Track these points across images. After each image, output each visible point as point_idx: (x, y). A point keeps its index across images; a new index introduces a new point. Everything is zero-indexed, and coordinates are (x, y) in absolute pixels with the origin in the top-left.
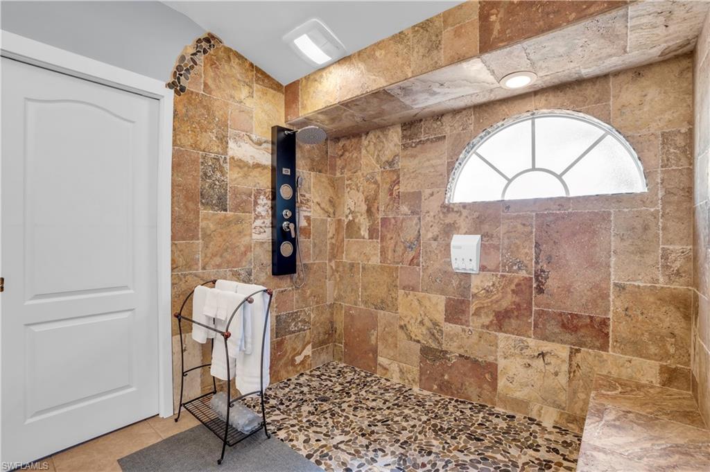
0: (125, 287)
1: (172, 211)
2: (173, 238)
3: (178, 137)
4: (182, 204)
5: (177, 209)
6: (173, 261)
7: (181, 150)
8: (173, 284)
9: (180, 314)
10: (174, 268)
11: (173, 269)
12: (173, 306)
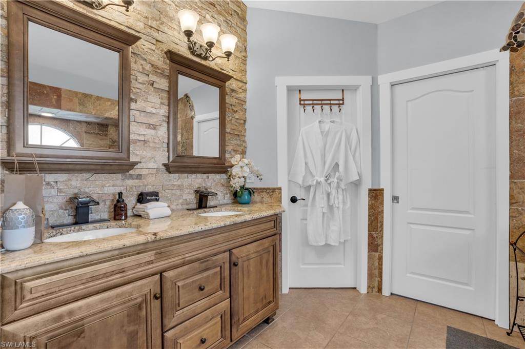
0: (467, 212)
1: (511, 154)
2: (511, 177)
3: (516, 89)
4: (522, 147)
5: (516, 151)
6: (512, 197)
7: (520, 100)
8: (511, 217)
9: (515, 244)
10: (513, 203)
11: (511, 204)
12: (511, 235)
